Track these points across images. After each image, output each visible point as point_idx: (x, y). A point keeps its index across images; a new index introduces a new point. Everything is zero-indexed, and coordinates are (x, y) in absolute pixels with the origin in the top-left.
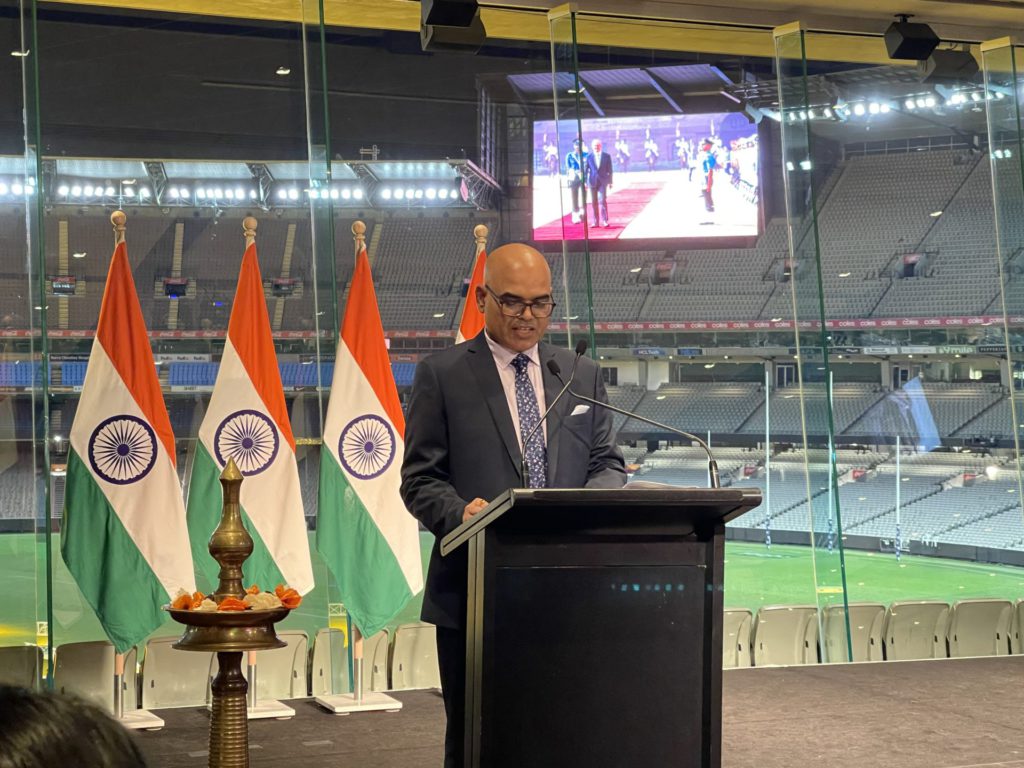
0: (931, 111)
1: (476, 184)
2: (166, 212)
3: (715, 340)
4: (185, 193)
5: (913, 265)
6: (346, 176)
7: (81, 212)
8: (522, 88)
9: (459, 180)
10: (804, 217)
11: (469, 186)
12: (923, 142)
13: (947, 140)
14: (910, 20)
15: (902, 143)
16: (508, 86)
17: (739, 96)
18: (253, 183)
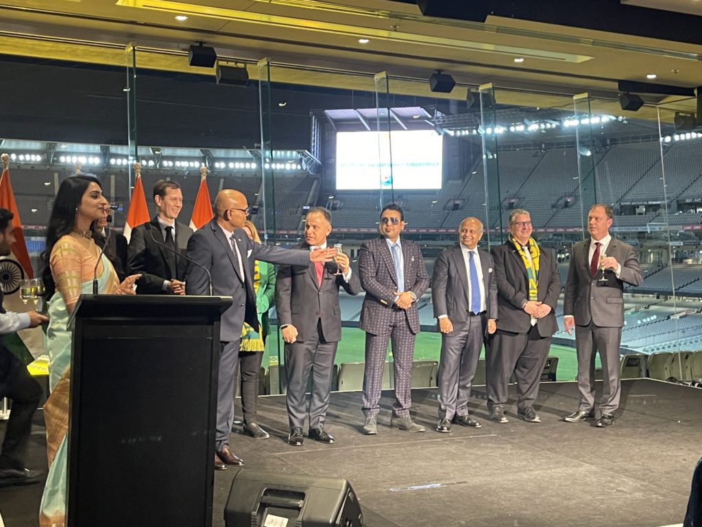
0: (522, 133)
1: (309, 161)
2: (162, 172)
3: (420, 237)
4: (171, 164)
5: (513, 203)
6: (247, 156)
7: (121, 171)
8: (332, 117)
9: (301, 160)
10: (464, 180)
11: (306, 162)
12: (519, 146)
13: (530, 146)
14: (442, 73)
15: (510, 147)
16: (325, 115)
17: (434, 122)
18: (203, 159)
